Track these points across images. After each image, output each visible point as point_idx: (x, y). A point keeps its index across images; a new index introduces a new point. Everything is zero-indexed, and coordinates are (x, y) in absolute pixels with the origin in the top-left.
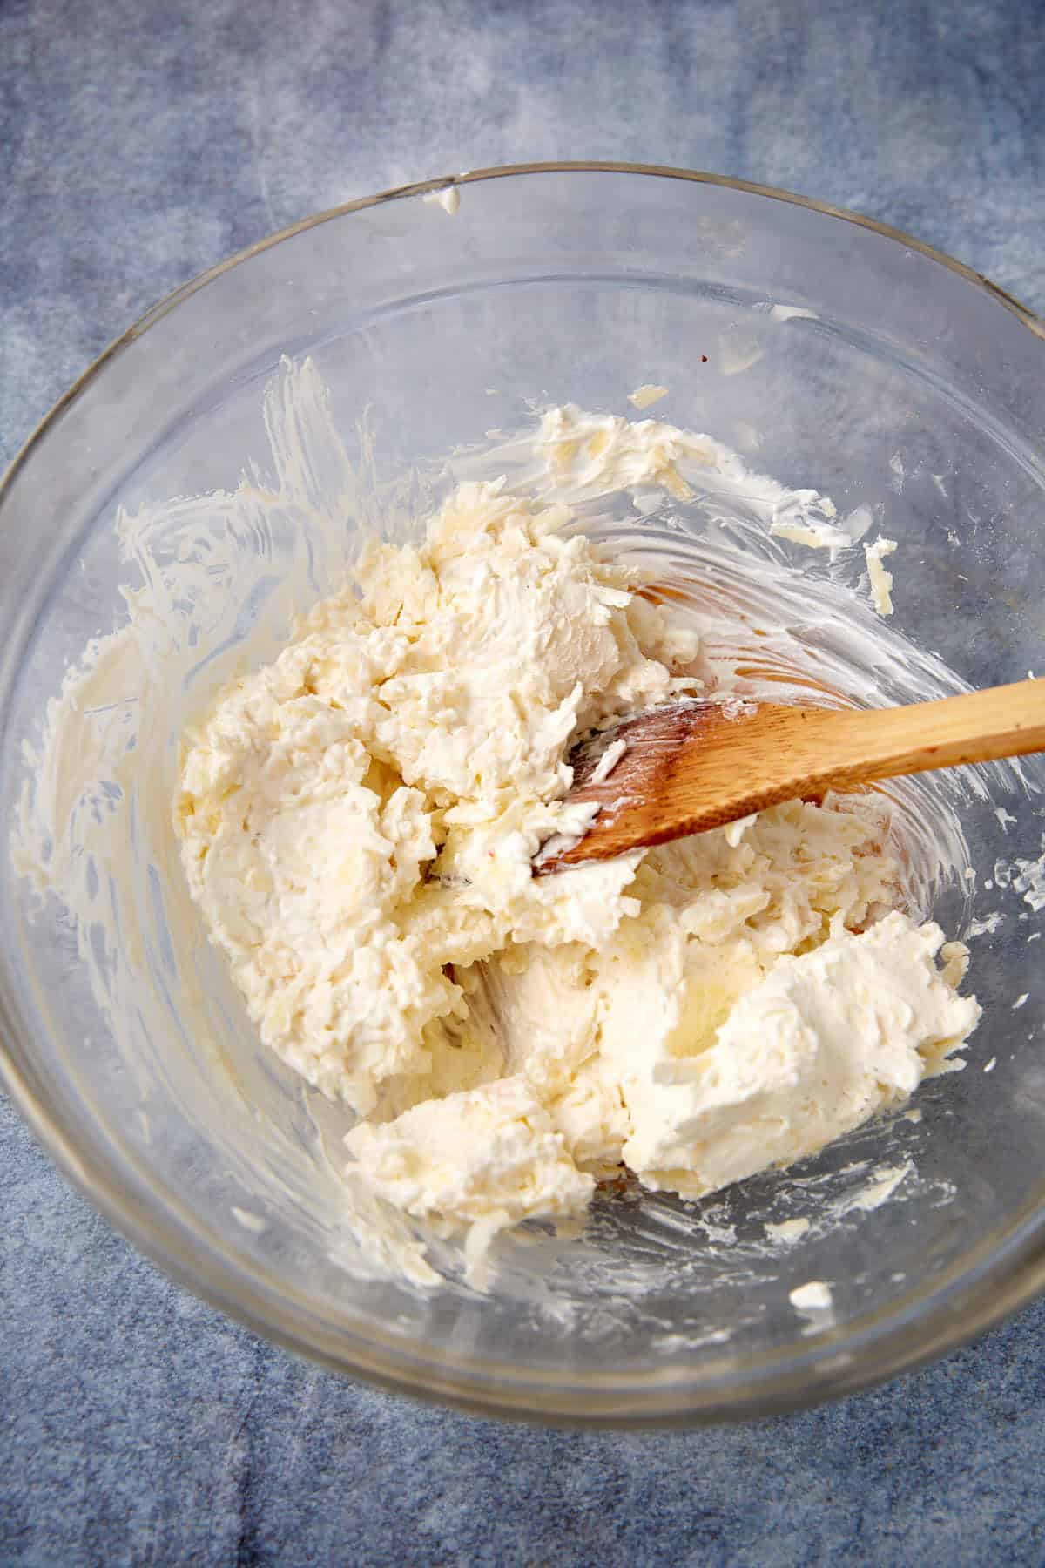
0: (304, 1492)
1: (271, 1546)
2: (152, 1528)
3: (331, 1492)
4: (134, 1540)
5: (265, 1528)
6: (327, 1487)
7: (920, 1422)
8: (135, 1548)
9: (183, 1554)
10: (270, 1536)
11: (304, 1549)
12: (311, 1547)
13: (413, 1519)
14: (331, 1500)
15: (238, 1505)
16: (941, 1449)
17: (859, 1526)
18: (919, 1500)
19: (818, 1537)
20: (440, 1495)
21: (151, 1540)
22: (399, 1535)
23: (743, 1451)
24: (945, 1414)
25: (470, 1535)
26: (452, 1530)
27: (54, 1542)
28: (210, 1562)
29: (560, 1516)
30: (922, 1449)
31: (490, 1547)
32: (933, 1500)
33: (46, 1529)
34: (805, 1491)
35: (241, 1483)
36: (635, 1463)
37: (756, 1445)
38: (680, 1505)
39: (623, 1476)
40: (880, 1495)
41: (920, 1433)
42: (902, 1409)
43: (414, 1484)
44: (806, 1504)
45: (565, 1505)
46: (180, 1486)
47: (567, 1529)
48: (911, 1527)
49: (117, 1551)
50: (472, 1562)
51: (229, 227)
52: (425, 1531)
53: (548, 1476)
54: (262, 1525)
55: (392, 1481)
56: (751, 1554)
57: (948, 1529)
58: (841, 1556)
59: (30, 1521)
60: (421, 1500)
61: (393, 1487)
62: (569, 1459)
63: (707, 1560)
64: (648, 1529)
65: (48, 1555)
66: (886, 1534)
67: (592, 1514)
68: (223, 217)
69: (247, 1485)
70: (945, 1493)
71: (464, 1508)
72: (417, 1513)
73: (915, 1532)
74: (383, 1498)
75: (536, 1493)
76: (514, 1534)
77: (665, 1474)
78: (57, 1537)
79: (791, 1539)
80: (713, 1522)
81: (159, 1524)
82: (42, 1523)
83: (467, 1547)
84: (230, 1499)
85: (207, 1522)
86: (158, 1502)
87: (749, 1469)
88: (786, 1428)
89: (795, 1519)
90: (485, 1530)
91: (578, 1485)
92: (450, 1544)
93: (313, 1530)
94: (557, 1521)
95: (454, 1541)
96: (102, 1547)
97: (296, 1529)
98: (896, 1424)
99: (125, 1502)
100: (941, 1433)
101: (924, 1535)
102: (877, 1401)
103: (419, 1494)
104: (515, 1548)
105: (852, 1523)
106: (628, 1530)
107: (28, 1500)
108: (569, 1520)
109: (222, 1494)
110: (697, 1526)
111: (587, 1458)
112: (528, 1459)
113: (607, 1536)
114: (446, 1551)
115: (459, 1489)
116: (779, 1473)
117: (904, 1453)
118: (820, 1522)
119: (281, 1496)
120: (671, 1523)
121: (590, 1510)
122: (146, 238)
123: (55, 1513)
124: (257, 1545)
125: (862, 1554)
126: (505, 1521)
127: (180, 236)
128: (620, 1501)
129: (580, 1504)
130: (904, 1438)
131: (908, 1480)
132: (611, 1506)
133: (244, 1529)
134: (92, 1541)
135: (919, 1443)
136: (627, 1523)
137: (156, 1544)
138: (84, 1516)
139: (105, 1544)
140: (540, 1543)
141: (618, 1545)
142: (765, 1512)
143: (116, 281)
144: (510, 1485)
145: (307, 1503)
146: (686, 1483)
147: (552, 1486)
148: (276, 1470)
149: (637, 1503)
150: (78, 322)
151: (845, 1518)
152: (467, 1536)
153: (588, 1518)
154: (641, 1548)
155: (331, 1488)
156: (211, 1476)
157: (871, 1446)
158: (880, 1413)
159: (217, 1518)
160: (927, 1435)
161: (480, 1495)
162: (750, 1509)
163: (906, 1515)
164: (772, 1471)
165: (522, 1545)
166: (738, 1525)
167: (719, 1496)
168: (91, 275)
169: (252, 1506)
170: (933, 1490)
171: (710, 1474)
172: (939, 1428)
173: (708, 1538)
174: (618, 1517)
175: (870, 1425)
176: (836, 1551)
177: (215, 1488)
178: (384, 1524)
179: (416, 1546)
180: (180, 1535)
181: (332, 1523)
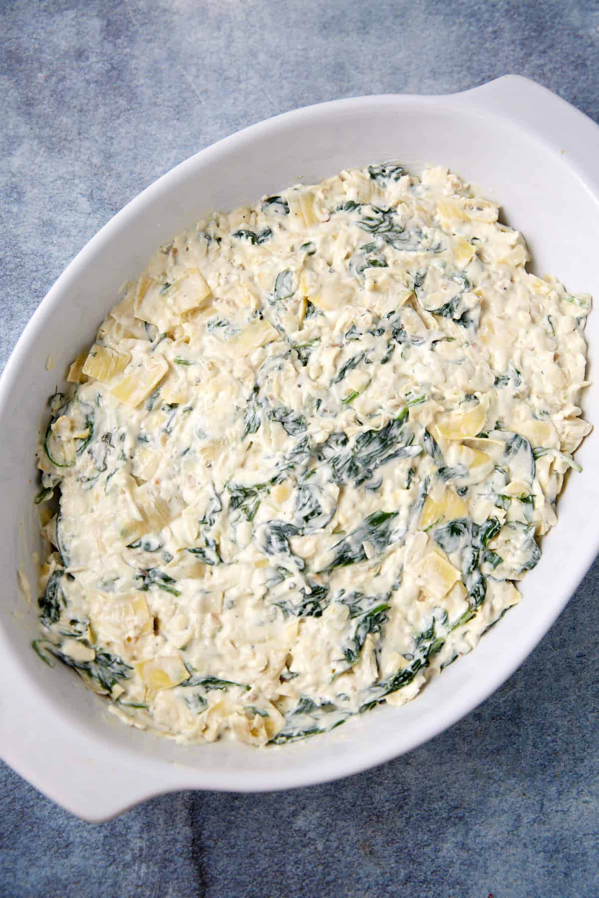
0: (226, 812)
1: (210, 843)
2: (141, 837)
3: (241, 811)
4: (132, 845)
5: (206, 833)
6: (239, 808)
7: (574, 748)
8: (132, 850)
9: (160, 851)
10: (210, 837)
11: (229, 843)
12: (233, 841)
13: (289, 823)
14: (243, 815)
15: (189, 823)
16: (586, 762)
17: (542, 808)
18: (575, 791)
19: (519, 816)
20: (304, 808)
21: (141, 845)
22: (282, 832)
23: (474, 771)
24: (588, 742)
25: (323, 828)
26: (313, 827)
27: (86, 849)
28: (176, 854)
29: (373, 814)
30: (575, 763)
31: (334, 834)
32: (582, 791)
33: (81, 843)
34: (511, 791)
35: (190, 810)
36: (413, 782)
37: (481, 767)
38: (440, 804)
39: (407, 790)
40: (552, 790)
41: (574, 754)
42: (564, 742)
43: (289, 803)
44: (511, 798)
45: (375, 809)
46: (155, 813)
47: (378, 822)
48: (571, 806)
49: (123, 852)
50: (325, 844)
51: (105, 23)
52: (297, 828)
53: (365, 793)
54: (204, 832)
55: (276, 802)
56: (482, 828)
57: (591, 806)
58: (532, 825)
59: (71, 839)
60: (294, 811)
61: (277, 806)
62: (375, 783)
63: (457, 833)
64: (423, 818)
65: (84, 857)
66: (557, 811)
67: (391, 812)
68: (100, 15)
69: (193, 810)
70: (589, 786)
71: (318, 814)
72: (292, 819)
73: (573, 809)
74: (272, 812)
75: (358, 803)
76: (348, 826)
77: (431, 787)
78: (88, 847)
79: (504, 818)
80: (459, 812)
81: (145, 836)
82: (78, 840)
83: (322, 835)
84: (184, 818)
85: (172, 832)
86: (144, 824)
87: (478, 781)
88: (498, 757)
89: (505, 806)
90: (331, 826)
91: (382, 797)
92: (311, 835)
93: (234, 832)
94: (371, 817)
95: (314, 833)
96: (113, 851)
97: (224, 832)
98: (560, 750)
99: (124, 824)
100: (585, 753)
101: (578, 810)
102: (549, 738)
103: (292, 808)
104: (349, 834)
105: (538, 808)
106: (412, 819)
107: (69, 828)
108: (378, 817)
109: (179, 816)
110: (451, 814)
111: (386, 781)
112: (352, 784)
113: (400, 824)
114: (309, 838)
115: (315, 804)
116: (495, 782)
117: (565, 766)
118: (519, 807)
119: (214, 815)
120: (436, 814)
121: (389, 810)
122: (52, 33)
123: (85, 834)
124: (203, 843)
125: (544, 823)
126: (342, 820)
127: (74, 30)
128: (407, 804)
129: (384, 807)
130: (565, 757)
131: (568, 781)
132: (401, 807)
133: (194, 835)
134: (107, 847)
135: (573, 759)
136: (411, 816)
137: (144, 847)
138: (102, 834)
139: (115, 848)
140: (362, 830)
141: (406, 828)
142: (488, 804)
143: (36, 65)
144: (343, 799)
145: (228, 818)
146: (443, 791)
147: (367, 799)
148: (209, 800)
149: (416, 804)
150: (14, 94)
151: (533, 804)
152: (321, 829)
153: (388, 815)
154: (420, 829)
155: (242, 809)
156: (172, 806)
157: (547, 764)
158: (551, 745)
159: (178, 830)
160: (577, 755)
161: (327, 806)
162: (480, 803)
163: (568, 800)
164: (491, 781)
165: (352, 832)
166: (474, 812)
167: (462, 797)
168: (19, 61)
169: (197, 822)
170: (582, 786)
171: (457, 785)
172: (585, 751)
173: (457, 820)
174: (406, 813)
175: (546, 751)
176: (529, 822)
177: (175, 814)
178: (273, 826)
179: (292, 837)
180: (158, 840)
181: (243, 827)
